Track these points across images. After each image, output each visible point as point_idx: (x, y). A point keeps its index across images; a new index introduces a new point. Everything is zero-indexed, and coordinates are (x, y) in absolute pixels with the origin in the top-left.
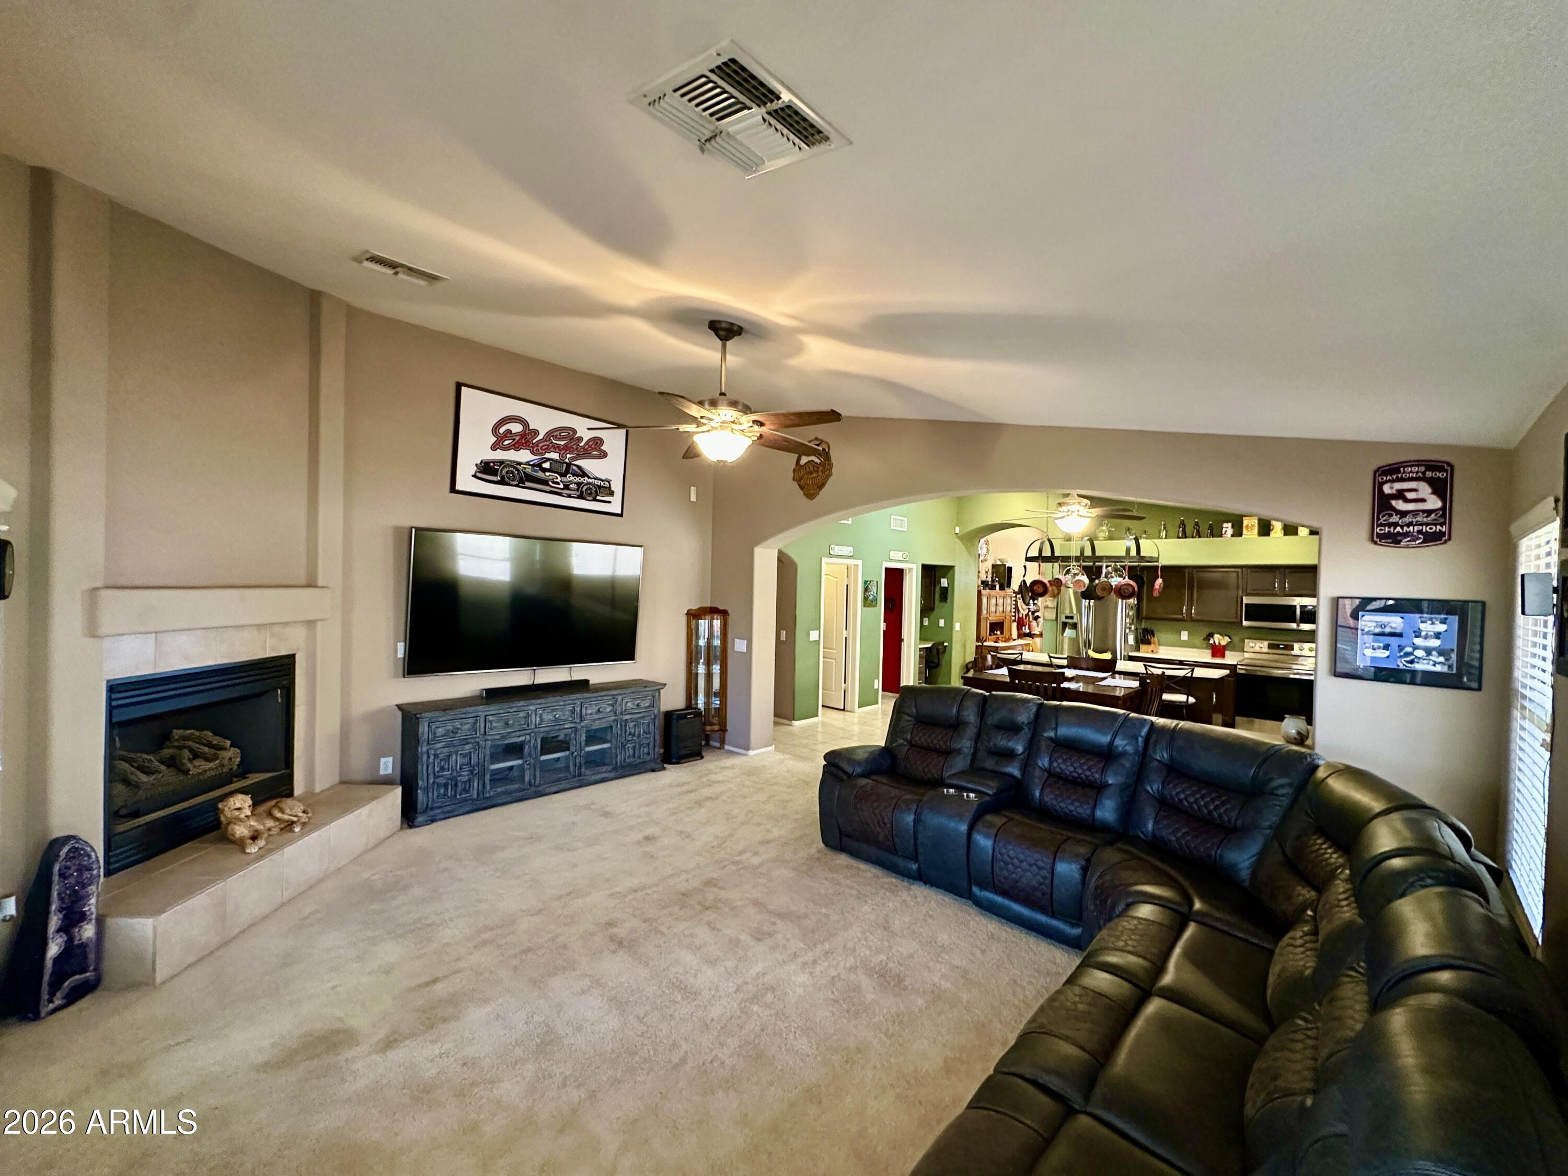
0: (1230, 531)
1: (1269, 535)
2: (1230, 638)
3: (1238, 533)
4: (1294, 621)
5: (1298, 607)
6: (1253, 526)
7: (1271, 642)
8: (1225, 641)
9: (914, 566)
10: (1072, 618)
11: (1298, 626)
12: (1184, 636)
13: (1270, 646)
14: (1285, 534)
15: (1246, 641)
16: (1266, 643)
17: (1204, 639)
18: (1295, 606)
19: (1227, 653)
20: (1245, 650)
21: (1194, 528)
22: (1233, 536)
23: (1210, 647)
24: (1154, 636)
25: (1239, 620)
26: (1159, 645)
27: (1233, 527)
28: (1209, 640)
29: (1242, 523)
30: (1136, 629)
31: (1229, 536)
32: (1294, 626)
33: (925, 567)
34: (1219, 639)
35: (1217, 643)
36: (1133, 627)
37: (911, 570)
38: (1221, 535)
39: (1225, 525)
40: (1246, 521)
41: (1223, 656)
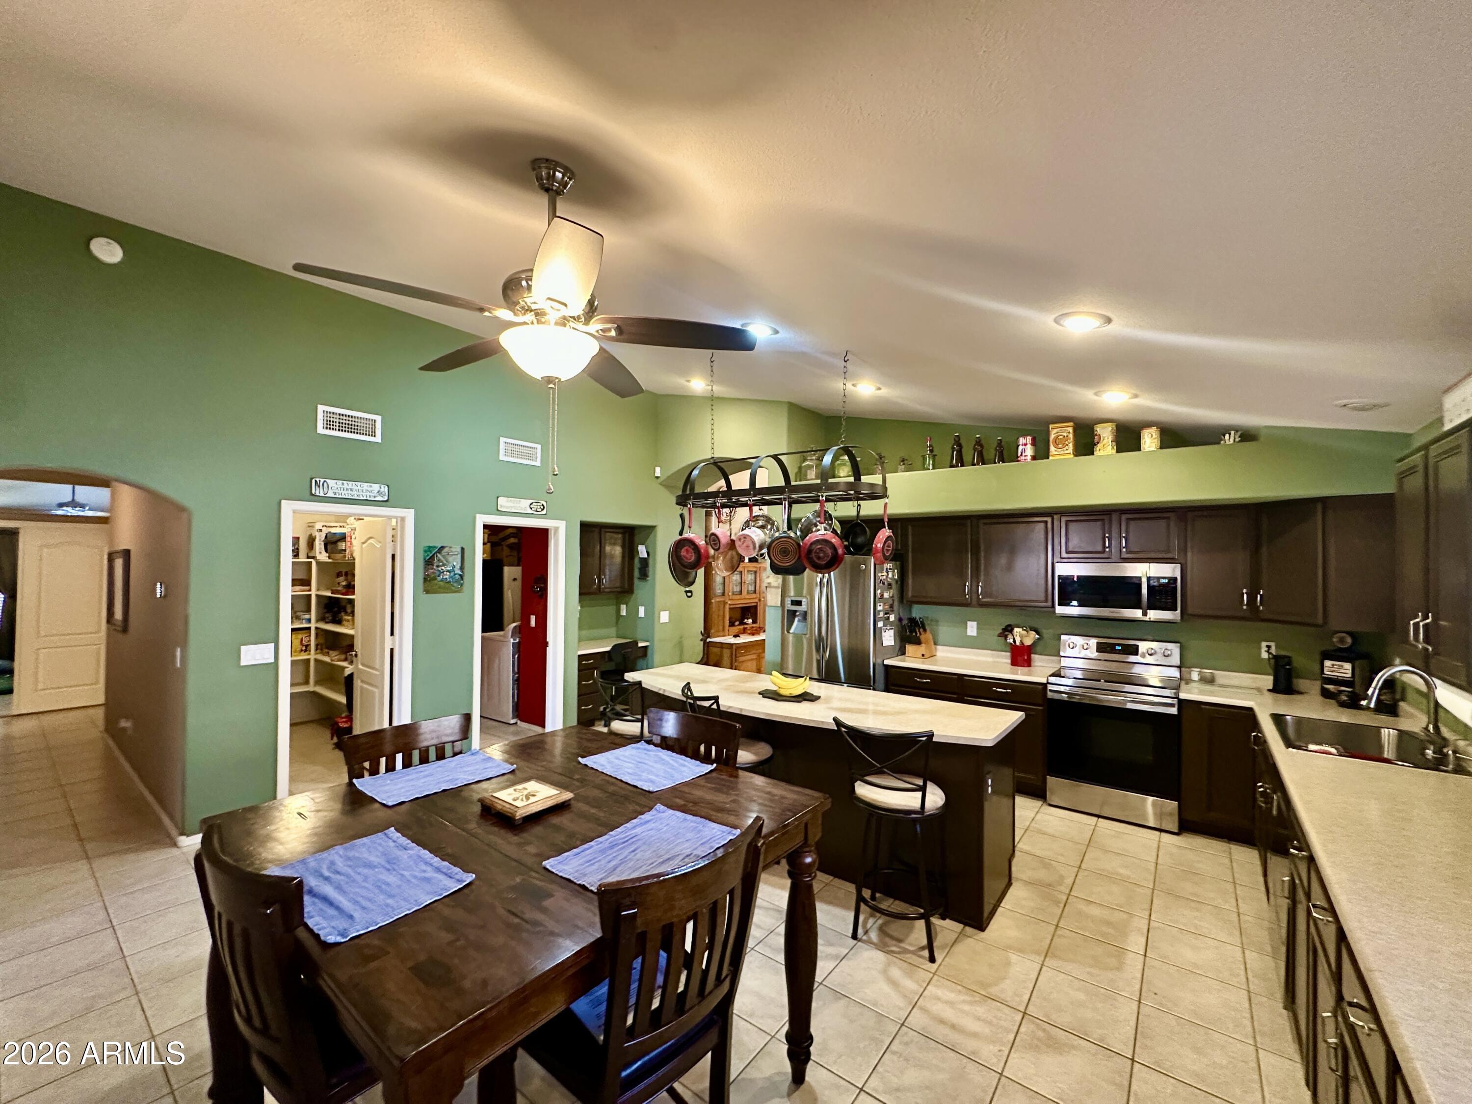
0: (1029, 451)
1: (1093, 454)
2: (1038, 633)
3: (1042, 452)
4: (1137, 605)
5: (1144, 580)
6: (1066, 438)
7: (1101, 640)
8: (1030, 638)
9: (561, 525)
10: (799, 603)
11: (1145, 614)
12: (972, 629)
13: (1101, 648)
14: (1118, 452)
15: (1063, 637)
16: (1093, 642)
17: (999, 635)
18: (1140, 578)
19: (1035, 657)
20: (1062, 654)
21: (975, 449)
22: (1034, 458)
23: (1008, 649)
24: (925, 630)
25: (1049, 604)
26: (935, 644)
27: (1034, 443)
28: (1006, 637)
29: (1048, 433)
30: (900, 620)
31: (1029, 458)
32: (1137, 614)
33: (586, 527)
34: (1021, 636)
35: (1018, 643)
36: (892, 618)
37: (557, 529)
38: (1015, 458)
39: (1022, 440)
40: (1054, 432)
41: (1028, 663)
